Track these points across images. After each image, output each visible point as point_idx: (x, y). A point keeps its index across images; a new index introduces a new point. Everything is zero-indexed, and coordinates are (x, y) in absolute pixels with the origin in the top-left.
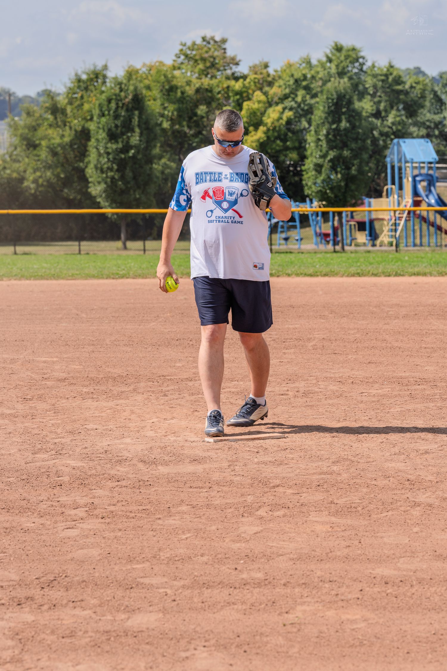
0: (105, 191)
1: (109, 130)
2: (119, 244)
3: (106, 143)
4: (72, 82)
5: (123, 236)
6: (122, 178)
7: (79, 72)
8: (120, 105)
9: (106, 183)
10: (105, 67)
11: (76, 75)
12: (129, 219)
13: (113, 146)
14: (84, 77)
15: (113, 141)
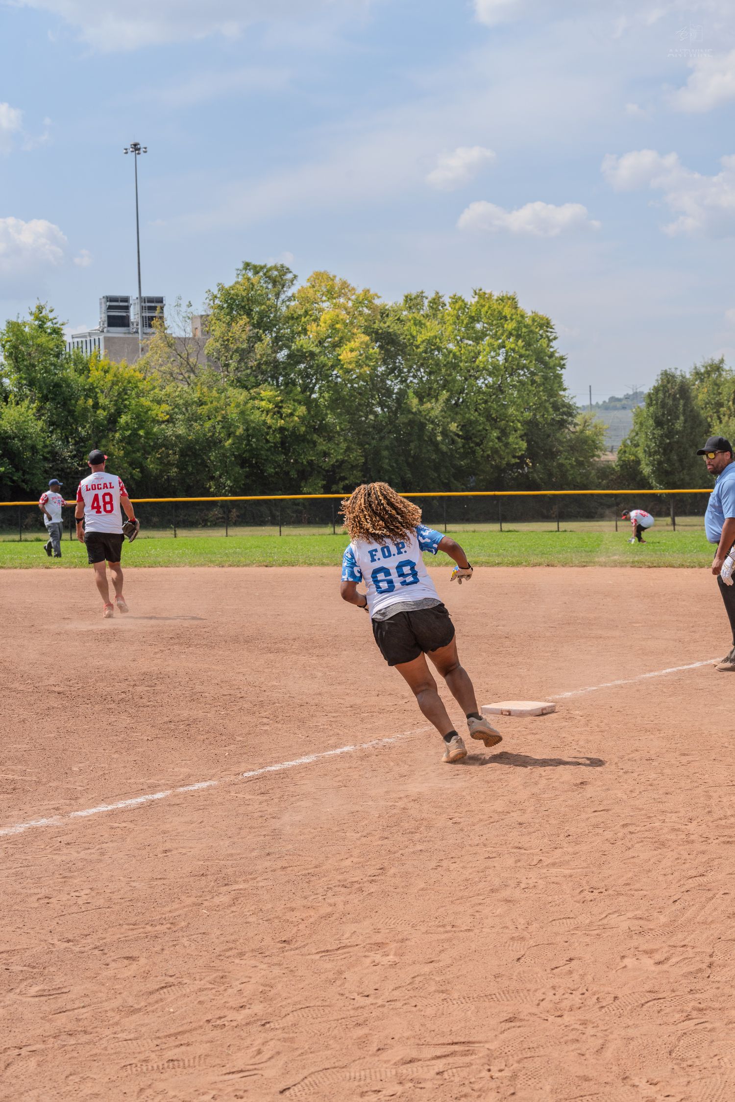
0: (653, 472)
1: (656, 417)
2: (669, 520)
3: (654, 429)
4: (691, 375)
5: (672, 513)
6: (669, 460)
7: (699, 365)
8: (667, 394)
9: (653, 465)
10: (722, 361)
11: (696, 368)
12: (678, 498)
13: (658, 432)
14: (703, 370)
15: (659, 428)
